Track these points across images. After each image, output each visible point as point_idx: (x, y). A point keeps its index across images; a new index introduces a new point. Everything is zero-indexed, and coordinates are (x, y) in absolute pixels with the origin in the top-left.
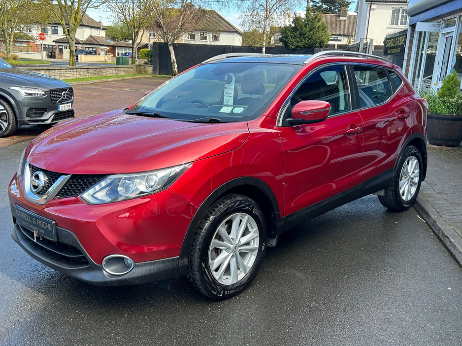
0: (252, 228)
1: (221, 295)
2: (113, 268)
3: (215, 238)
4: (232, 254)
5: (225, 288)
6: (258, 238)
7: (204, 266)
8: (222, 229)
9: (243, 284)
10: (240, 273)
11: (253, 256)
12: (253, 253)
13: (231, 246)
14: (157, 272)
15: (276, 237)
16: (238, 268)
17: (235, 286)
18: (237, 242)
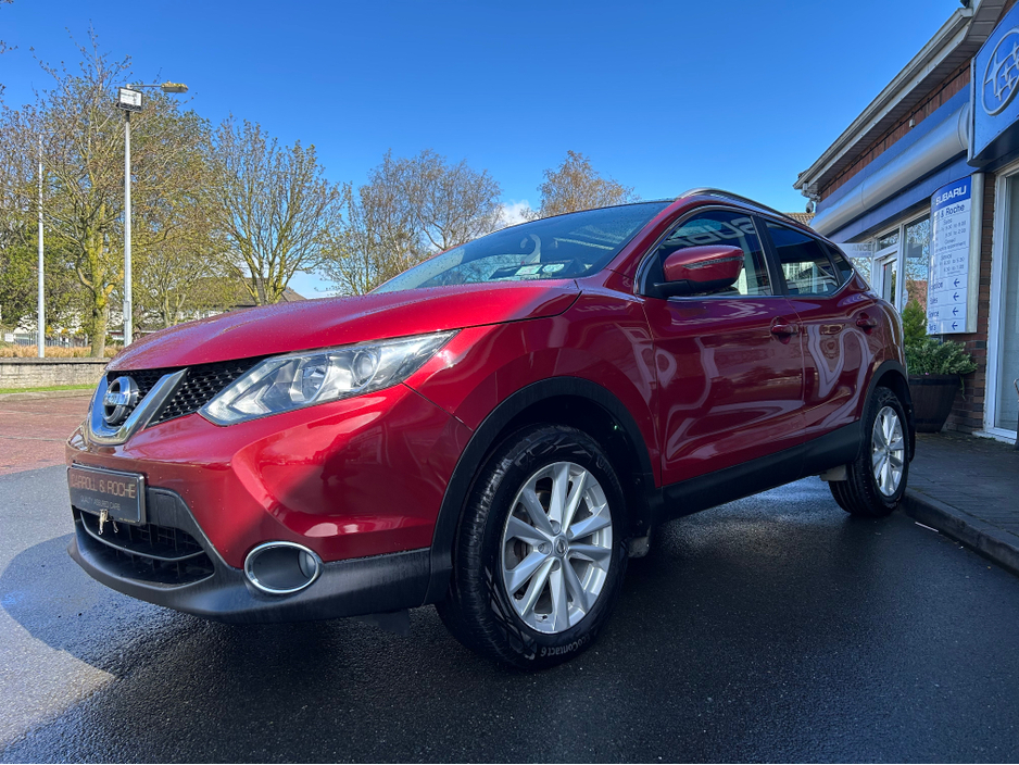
0: (595, 505)
1: (532, 657)
2: (272, 575)
3: (514, 514)
4: (553, 559)
5: (542, 640)
6: (610, 528)
7: (490, 577)
8: (528, 493)
9: (582, 635)
10: (574, 610)
11: (601, 570)
12: (601, 563)
13: (553, 539)
14: (377, 587)
15: (649, 531)
16: (569, 598)
17: (564, 637)
18: (565, 531)
